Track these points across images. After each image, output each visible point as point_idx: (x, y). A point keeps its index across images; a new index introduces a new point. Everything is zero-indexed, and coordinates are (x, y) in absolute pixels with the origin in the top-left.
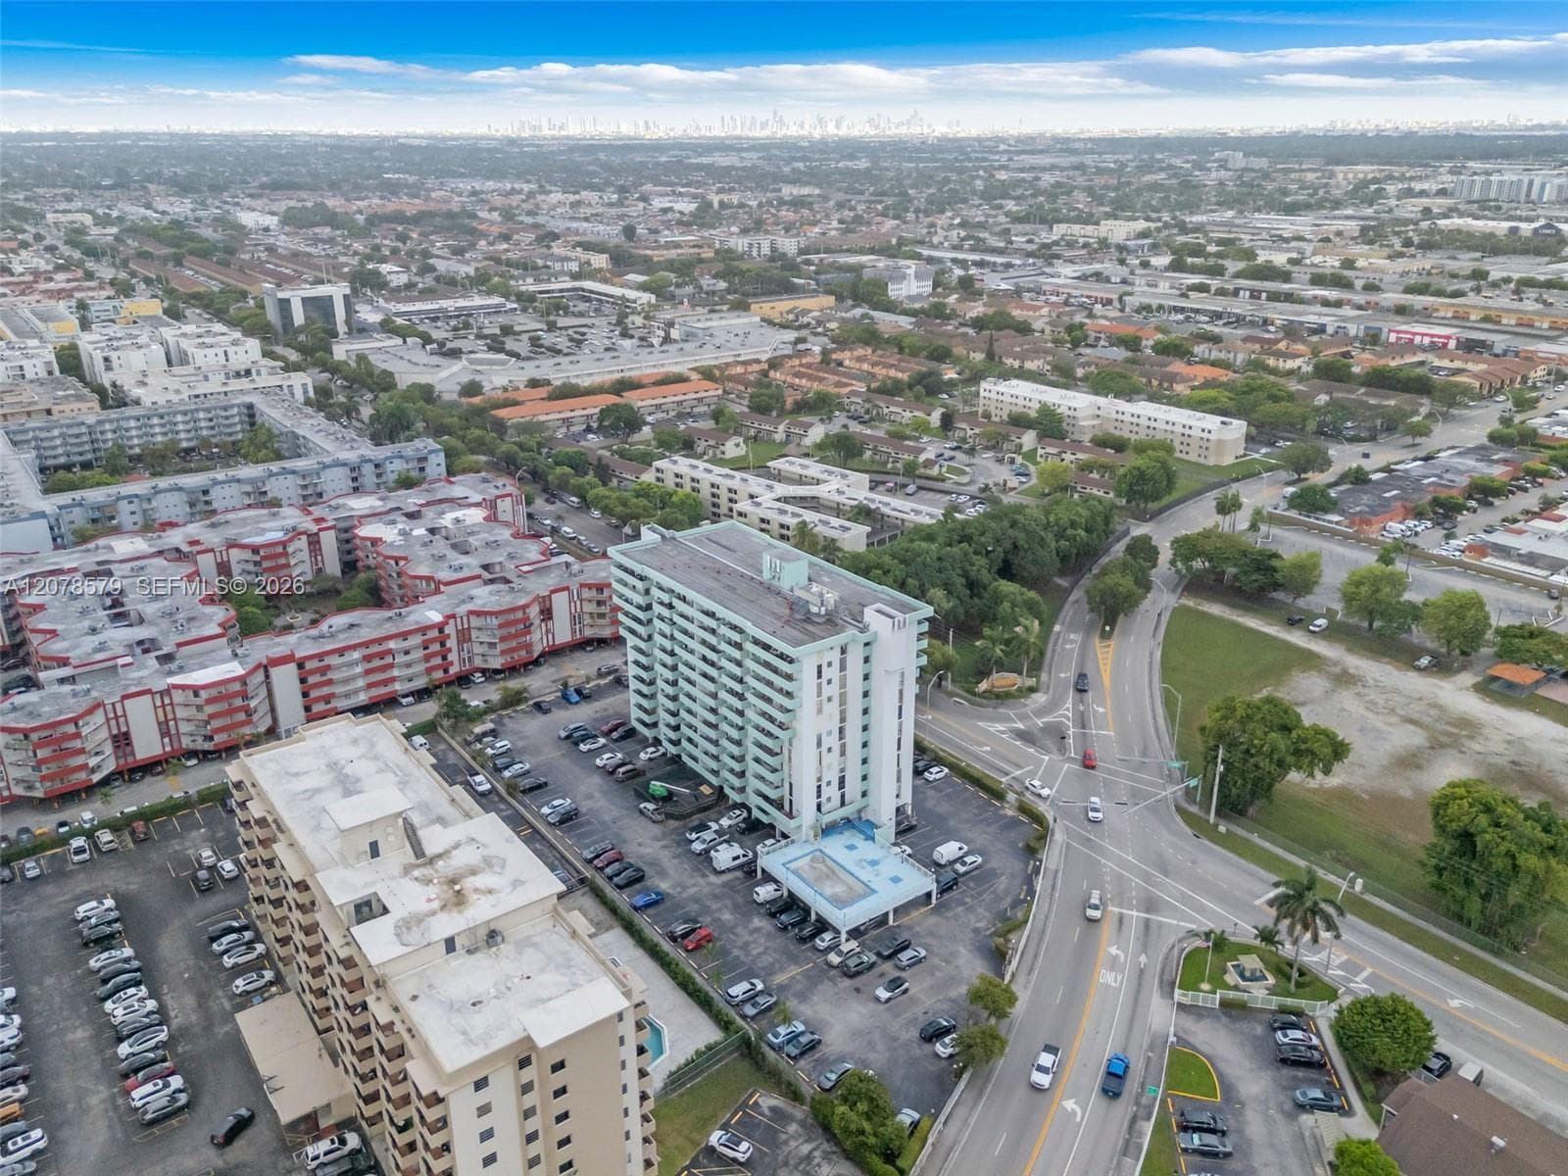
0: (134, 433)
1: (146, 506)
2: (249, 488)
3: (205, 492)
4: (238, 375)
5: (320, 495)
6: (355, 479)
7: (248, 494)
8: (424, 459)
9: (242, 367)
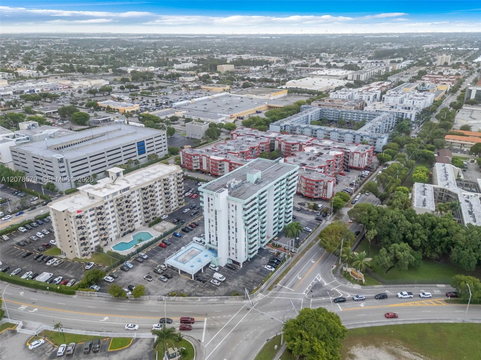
0: (350, 116)
1: (302, 130)
2: (326, 133)
3: (316, 131)
4: (406, 108)
5: (343, 141)
6: (354, 139)
7: (325, 134)
8: (375, 139)
9: (407, 106)
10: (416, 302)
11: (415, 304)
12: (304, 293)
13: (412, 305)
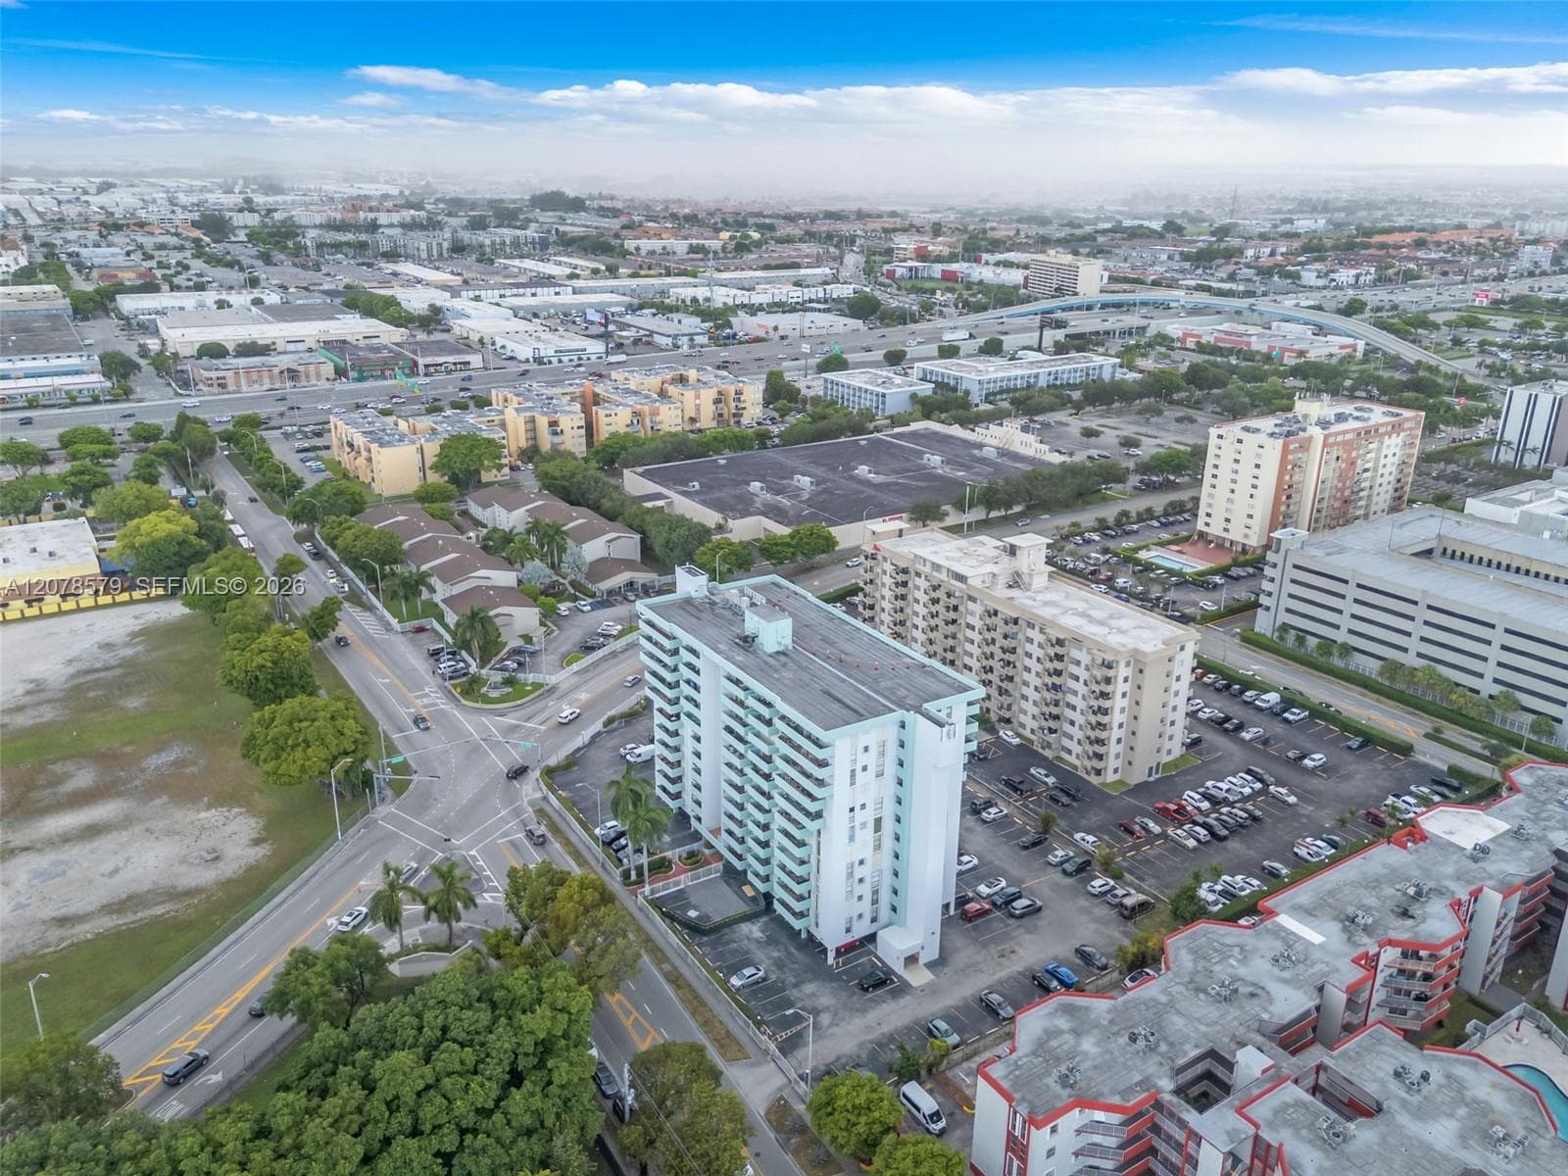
10: (211, 1027)
11: (212, 1021)
12: (473, 853)
13: (217, 1011)
